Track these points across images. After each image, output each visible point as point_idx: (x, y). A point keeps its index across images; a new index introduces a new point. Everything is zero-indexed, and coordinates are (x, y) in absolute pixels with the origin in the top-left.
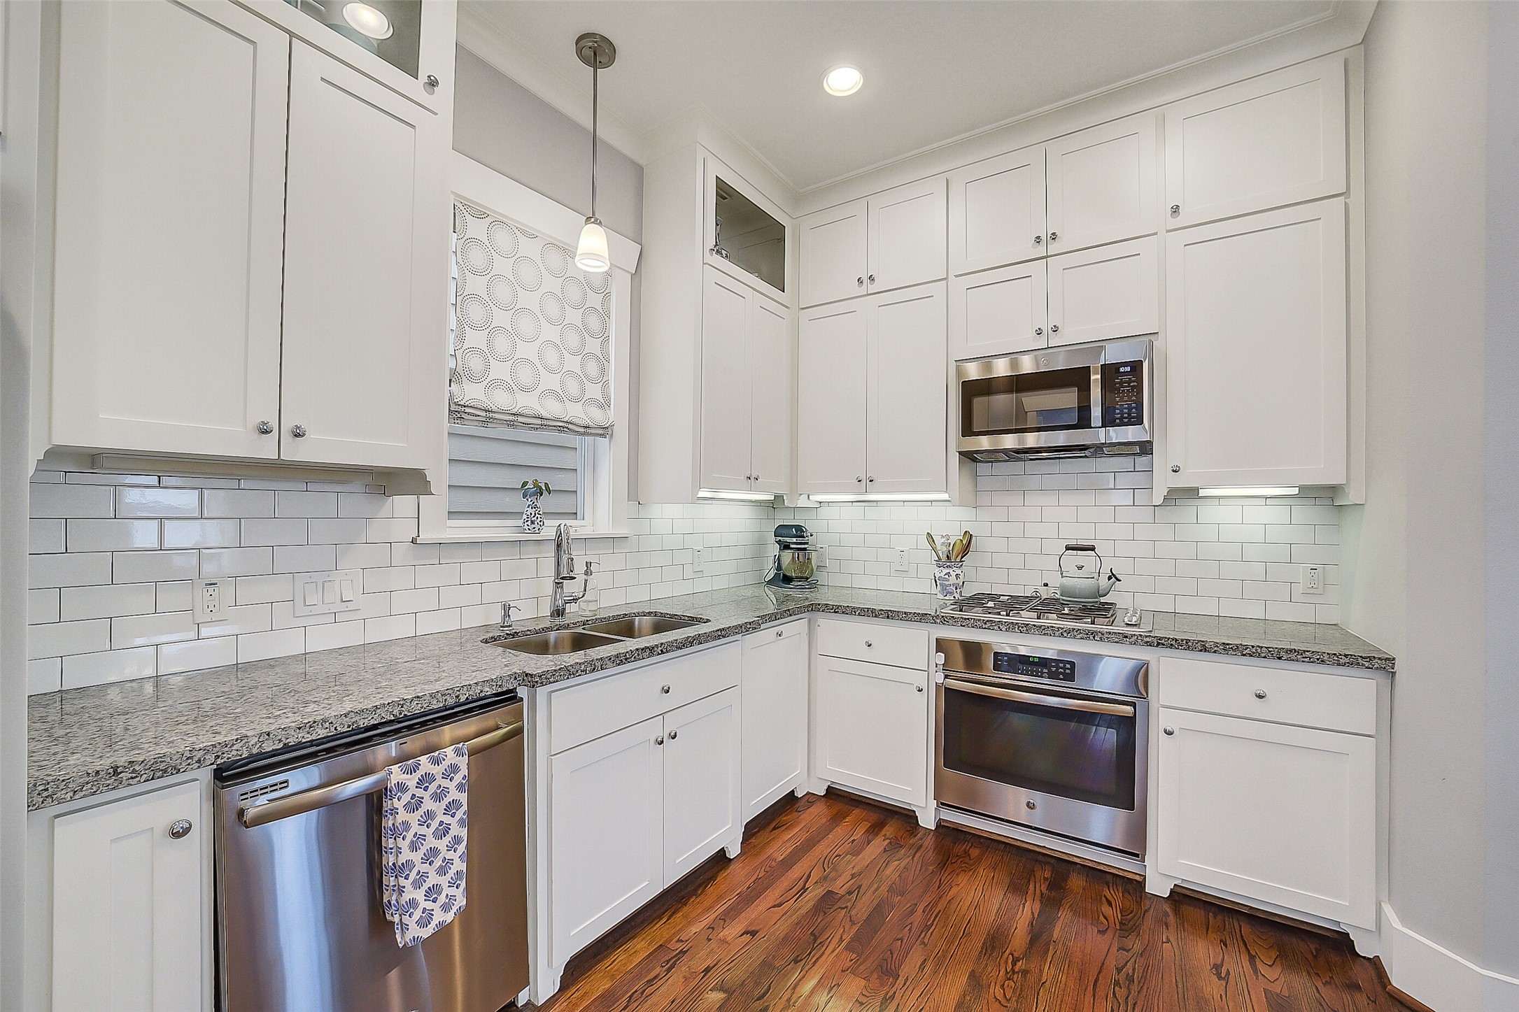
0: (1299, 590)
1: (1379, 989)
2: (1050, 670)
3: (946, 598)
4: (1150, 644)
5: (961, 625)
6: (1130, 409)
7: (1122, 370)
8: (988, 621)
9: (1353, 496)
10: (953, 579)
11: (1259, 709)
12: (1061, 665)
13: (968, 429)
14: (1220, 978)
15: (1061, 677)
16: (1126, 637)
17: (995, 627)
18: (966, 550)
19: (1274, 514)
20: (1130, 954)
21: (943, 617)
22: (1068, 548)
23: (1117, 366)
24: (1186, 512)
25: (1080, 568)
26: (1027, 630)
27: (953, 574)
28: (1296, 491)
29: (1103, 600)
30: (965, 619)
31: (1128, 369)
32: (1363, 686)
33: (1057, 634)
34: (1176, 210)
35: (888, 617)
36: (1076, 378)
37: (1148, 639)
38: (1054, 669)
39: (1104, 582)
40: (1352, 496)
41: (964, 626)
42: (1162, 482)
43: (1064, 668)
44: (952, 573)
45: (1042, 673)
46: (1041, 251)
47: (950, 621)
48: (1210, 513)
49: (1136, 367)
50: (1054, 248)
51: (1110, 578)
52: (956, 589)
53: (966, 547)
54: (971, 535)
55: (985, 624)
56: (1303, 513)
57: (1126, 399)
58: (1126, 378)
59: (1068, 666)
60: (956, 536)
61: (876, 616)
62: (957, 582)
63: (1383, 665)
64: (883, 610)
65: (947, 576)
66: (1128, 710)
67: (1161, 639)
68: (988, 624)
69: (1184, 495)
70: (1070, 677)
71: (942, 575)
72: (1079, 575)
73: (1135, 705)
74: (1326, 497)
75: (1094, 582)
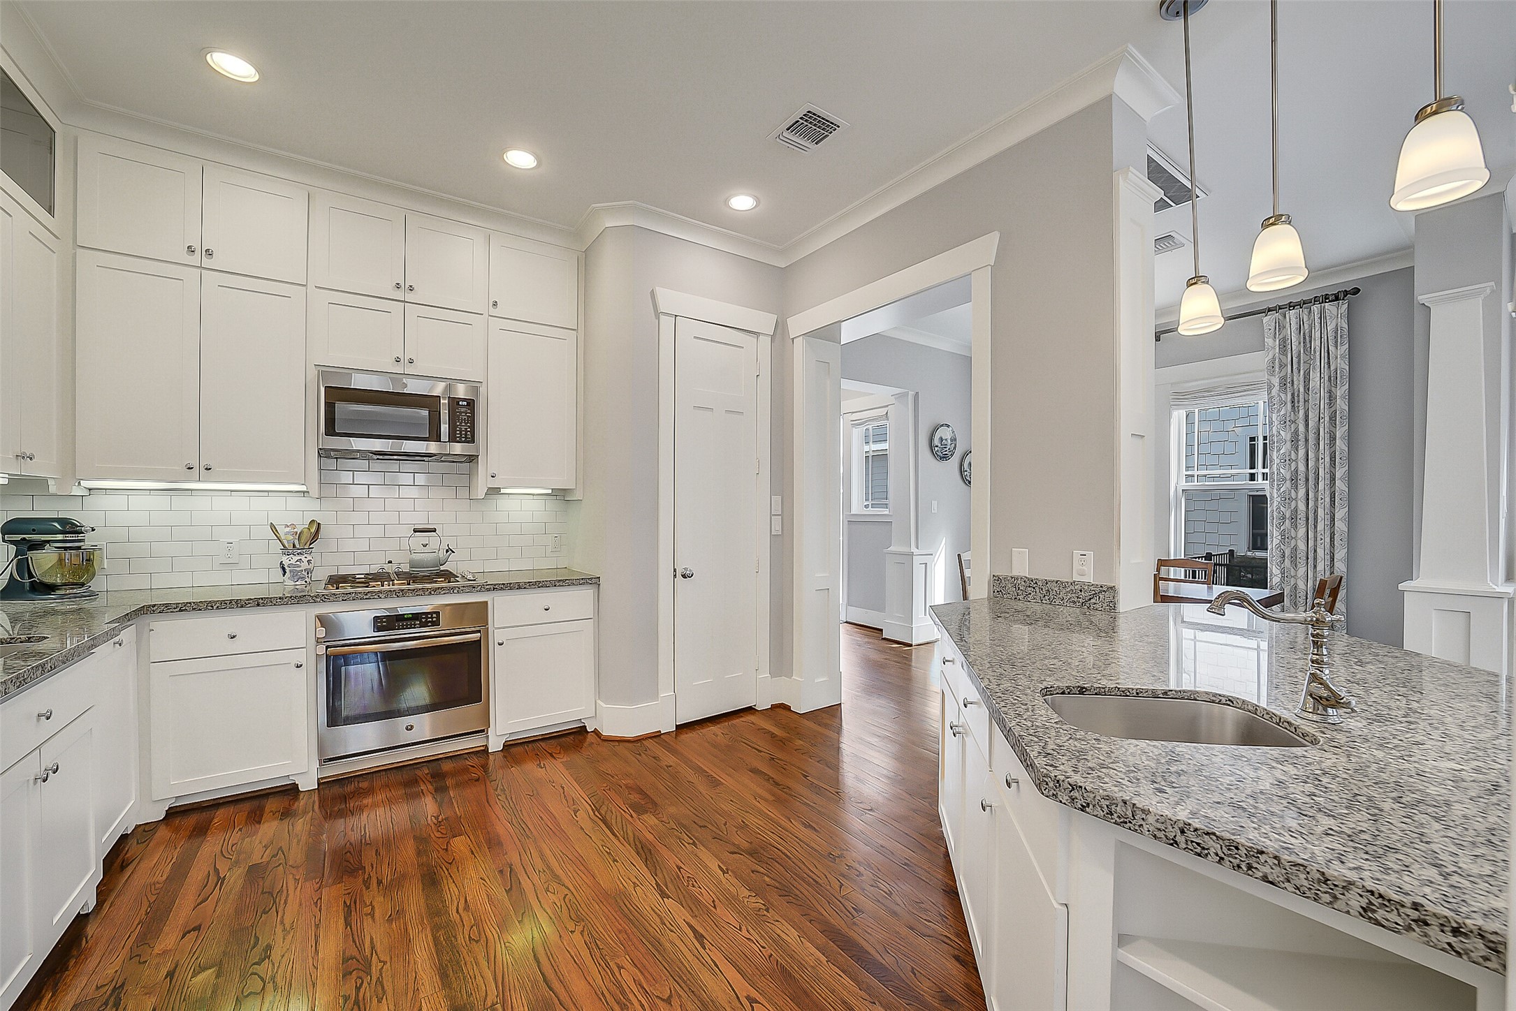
0: (549, 549)
1: (598, 739)
2: (421, 621)
3: (297, 583)
4: (489, 590)
5: (343, 600)
6: (466, 431)
7: (462, 403)
8: (368, 592)
10: (305, 565)
11: (546, 616)
12: (429, 616)
13: (331, 430)
14: (542, 768)
15: (430, 624)
16: (474, 588)
17: (375, 597)
18: (315, 537)
19: (537, 505)
20: (497, 781)
21: (323, 595)
22: (415, 531)
23: (458, 400)
25: (425, 546)
26: (403, 594)
27: (305, 560)
28: (550, 491)
29: (442, 568)
30: (347, 594)
31: (465, 403)
32: (587, 593)
33: (427, 593)
34: (495, 305)
35: (258, 605)
36: (429, 402)
37: (488, 587)
38: (424, 620)
39: (442, 554)
40: (578, 496)
41: (345, 600)
42: (482, 484)
43: (432, 618)
44: (303, 559)
45: (415, 625)
46: (399, 295)
47: (331, 598)
48: (502, 503)
49: (471, 404)
50: (410, 297)
51: (447, 551)
52: (308, 574)
53: (315, 533)
54: (319, 524)
55: (366, 595)
56: (552, 505)
57: (463, 424)
58: (463, 410)
59: (434, 615)
60: (302, 524)
61: (242, 607)
62: (309, 567)
63: (593, 581)
64: (251, 599)
65: (298, 563)
66: (476, 636)
67: (495, 585)
68: (369, 595)
69: (494, 491)
70: (436, 623)
71: (293, 562)
72: (425, 551)
73: (479, 631)
74: (561, 495)
75: (435, 555)
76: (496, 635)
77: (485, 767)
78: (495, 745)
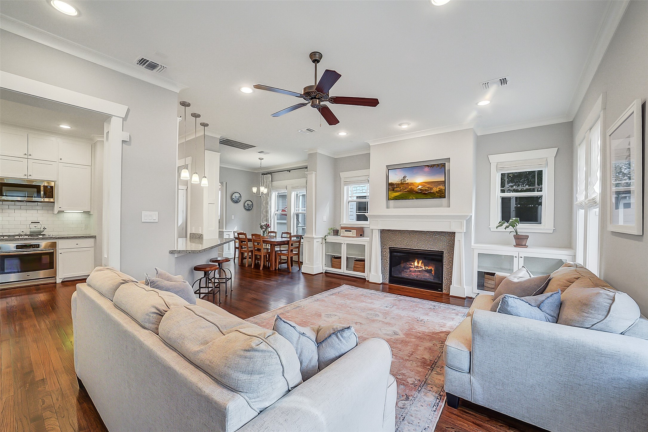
0: (83, 229)
4: (57, 239)
6: (50, 195)
7: (48, 187)
9: (91, 213)
11: (77, 246)
12: (36, 245)
15: (36, 248)
16: (52, 238)
17: (17, 240)
19: (80, 215)
22: (32, 223)
24: (62, 215)
26: (27, 240)
28: (83, 212)
29: (41, 233)
31: (50, 187)
32: (92, 240)
33: (35, 239)
34: (61, 159)
36: (37, 187)
38: (33, 246)
39: (42, 229)
41: (6, 241)
42: (56, 210)
45: (30, 248)
46: (26, 157)
47: (1, 240)
48: (65, 215)
49: (52, 187)
50: (30, 157)
51: (44, 228)
55: (13, 240)
56: (84, 216)
57: (49, 193)
58: (49, 189)
59: (38, 245)
63: (94, 237)
67: (59, 237)
69: (61, 212)
70: (38, 247)
72: (34, 228)
73: (53, 250)
74: (87, 213)
75: (39, 229)
76: (59, 251)
77: (55, 287)
78: (59, 281)
